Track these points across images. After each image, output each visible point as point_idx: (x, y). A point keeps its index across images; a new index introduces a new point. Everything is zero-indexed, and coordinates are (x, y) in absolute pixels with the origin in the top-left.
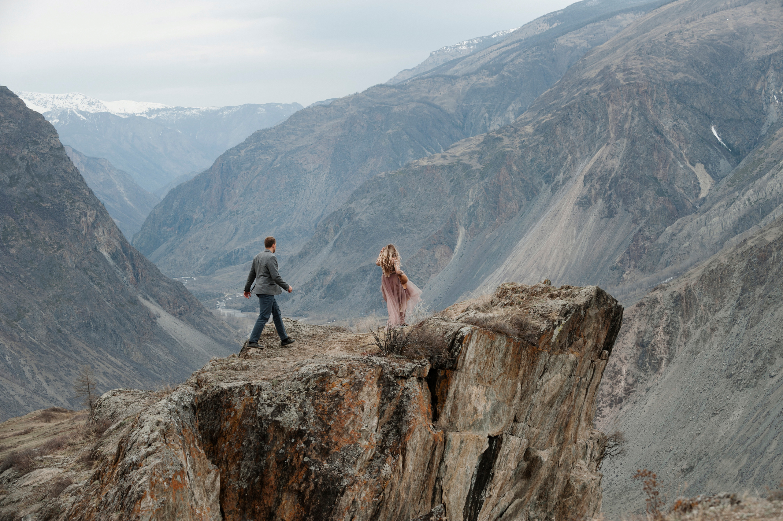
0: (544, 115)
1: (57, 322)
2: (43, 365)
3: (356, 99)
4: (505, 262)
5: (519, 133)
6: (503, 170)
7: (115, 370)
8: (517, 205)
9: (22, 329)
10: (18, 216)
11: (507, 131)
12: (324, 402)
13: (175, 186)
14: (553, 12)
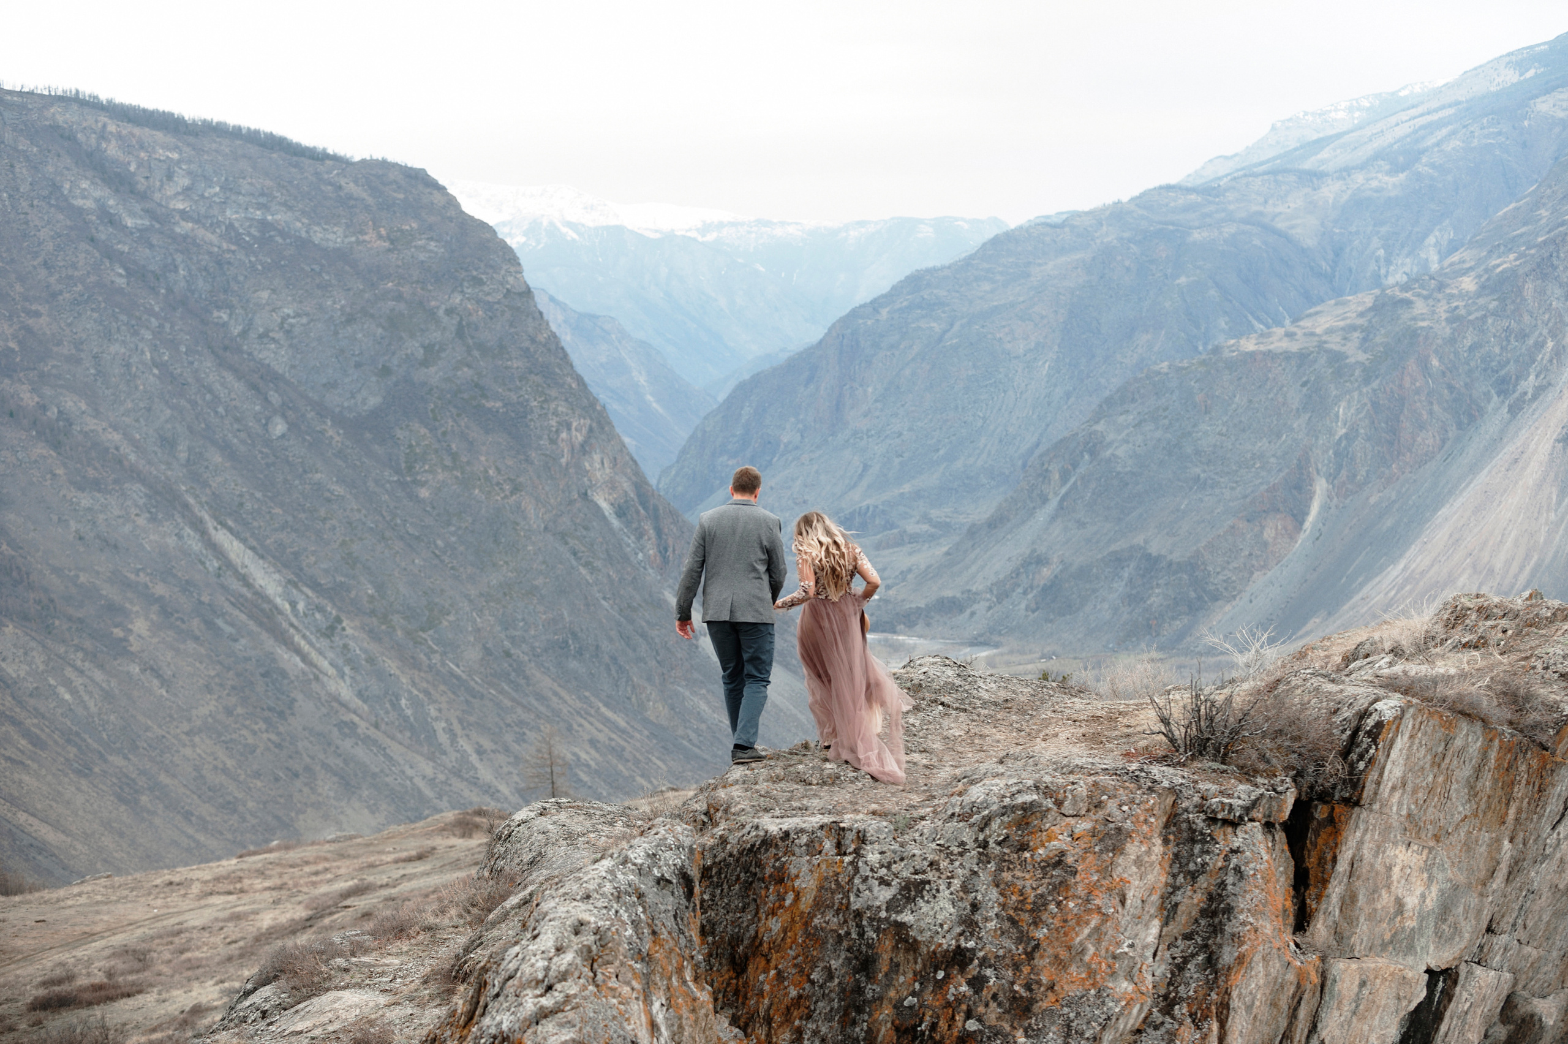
0: (1500, 257)
1: (503, 636)
2: (472, 719)
3: (1116, 214)
4: (1408, 554)
5: (1448, 291)
6: (1412, 365)
7: (614, 736)
8: (1438, 438)
9: (435, 648)
10: (437, 423)
11: (1422, 287)
12: (1024, 879)
13: (747, 376)
14: (1528, 48)
